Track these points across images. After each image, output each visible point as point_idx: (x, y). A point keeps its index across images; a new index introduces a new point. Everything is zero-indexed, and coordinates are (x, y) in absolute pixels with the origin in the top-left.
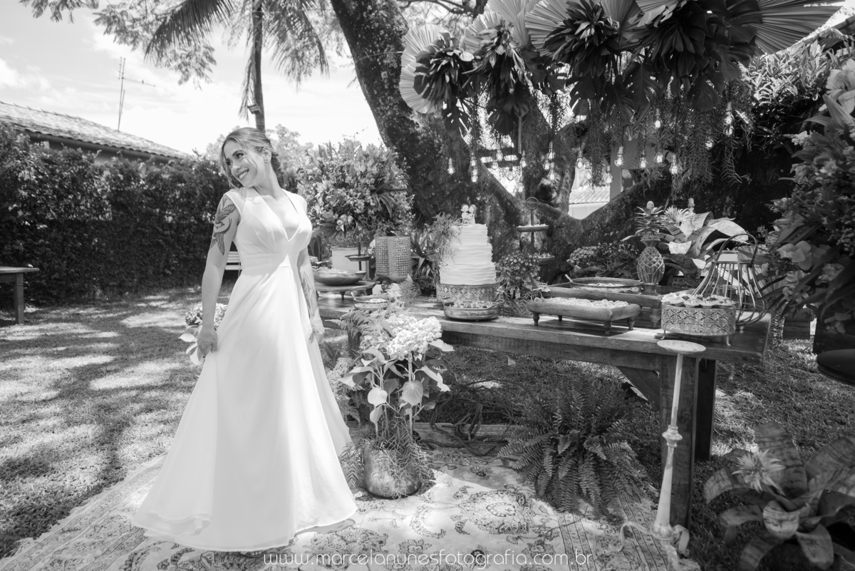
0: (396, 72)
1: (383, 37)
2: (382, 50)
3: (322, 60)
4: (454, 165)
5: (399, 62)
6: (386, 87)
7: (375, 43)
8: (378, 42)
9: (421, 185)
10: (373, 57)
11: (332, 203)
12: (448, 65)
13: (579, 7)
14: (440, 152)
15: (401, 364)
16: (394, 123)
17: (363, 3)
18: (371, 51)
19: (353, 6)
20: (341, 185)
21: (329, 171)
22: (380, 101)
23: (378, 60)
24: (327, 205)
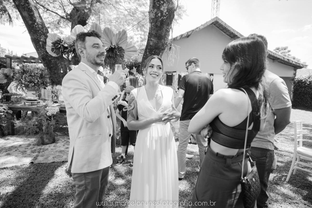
0: (45, 43)
1: (40, 33)
2: (40, 36)
4: (63, 70)
5: (46, 40)
6: (41, 46)
8: (39, 34)
9: (53, 73)
10: (37, 37)
11: (28, 80)
12: (61, 46)
14: (59, 65)
15: (50, 117)
16: (44, 56)
17: (34, 22)
18: (36, 36)
19: (30, 22)
20: (30, 76)
21: (26, 72)
22: (40, 50)
23: (39, 39)
24: (26, 81)
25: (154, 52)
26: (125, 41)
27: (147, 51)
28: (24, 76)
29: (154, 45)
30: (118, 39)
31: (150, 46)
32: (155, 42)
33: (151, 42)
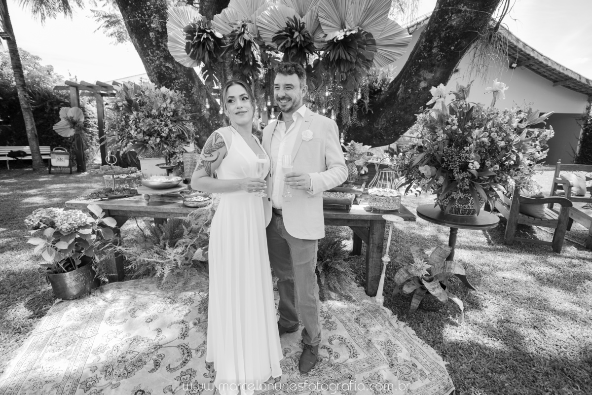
0: (163, 34)
1: (149, 7)
2: (150, 17)
5: (164, 27)
6: (154, 44)
7: (143, 10)
8: (146, 10)
10: (142, 20)
11: (143, 128)
12: (208, 38)
13: (292, 21)
16: (161, 70)
18: (140, 15)
20: (149, 116)
21: (137, 105)
23: (146, 23)
24: (139, 130)
25: (456, 47)
26: (383, 17)
27: (435, 44)
28: (132, 117)
29: (462, 26)
30: (364, 12)
31: (446, 30)
32: (468, 17)
33: (454, 17)
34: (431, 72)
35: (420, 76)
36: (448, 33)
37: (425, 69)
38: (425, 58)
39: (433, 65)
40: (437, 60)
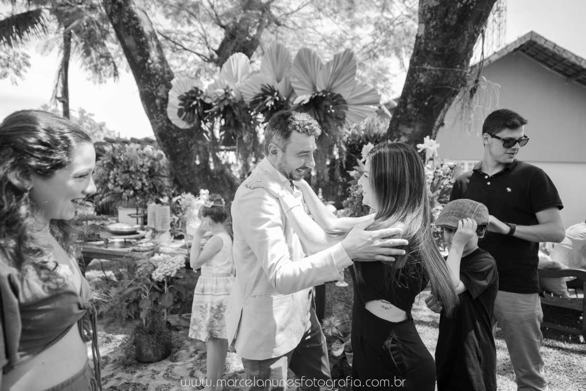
0: (165, 101)
1: (158, 80)
2: (157, 87)
3: (116, 74)
4: (200, 160)
5: (167, 95)
6: (159, 108)
8: (154, 82)
9: (180, 167)
10: (151, 90)
11: (120, 182)
12: (197, 104)
13: (266, 87)
14: (192, 149)
15: (160, 283)
16: (163, 130)
17: (145, 58)
18: (149, 86)
19: (139, 58)
20: (126, 172)
21: (119, 163)
22: (155, 116)
23: (154, 92)
24: (116, 184)
25: (429, 102)
26: (351, 79)
27: (409, 100)
28: (112, 173)
29: (430, 83)
30: (332, 76)
31: (417, 86)
32: (434, 75)
33: (421, 75)
34: (409, 127)
35: (399, 131)
36: (419, 90)
37: (403, 124)
38: (401, 114)
39: (410, 121)
40: (413, 115)
